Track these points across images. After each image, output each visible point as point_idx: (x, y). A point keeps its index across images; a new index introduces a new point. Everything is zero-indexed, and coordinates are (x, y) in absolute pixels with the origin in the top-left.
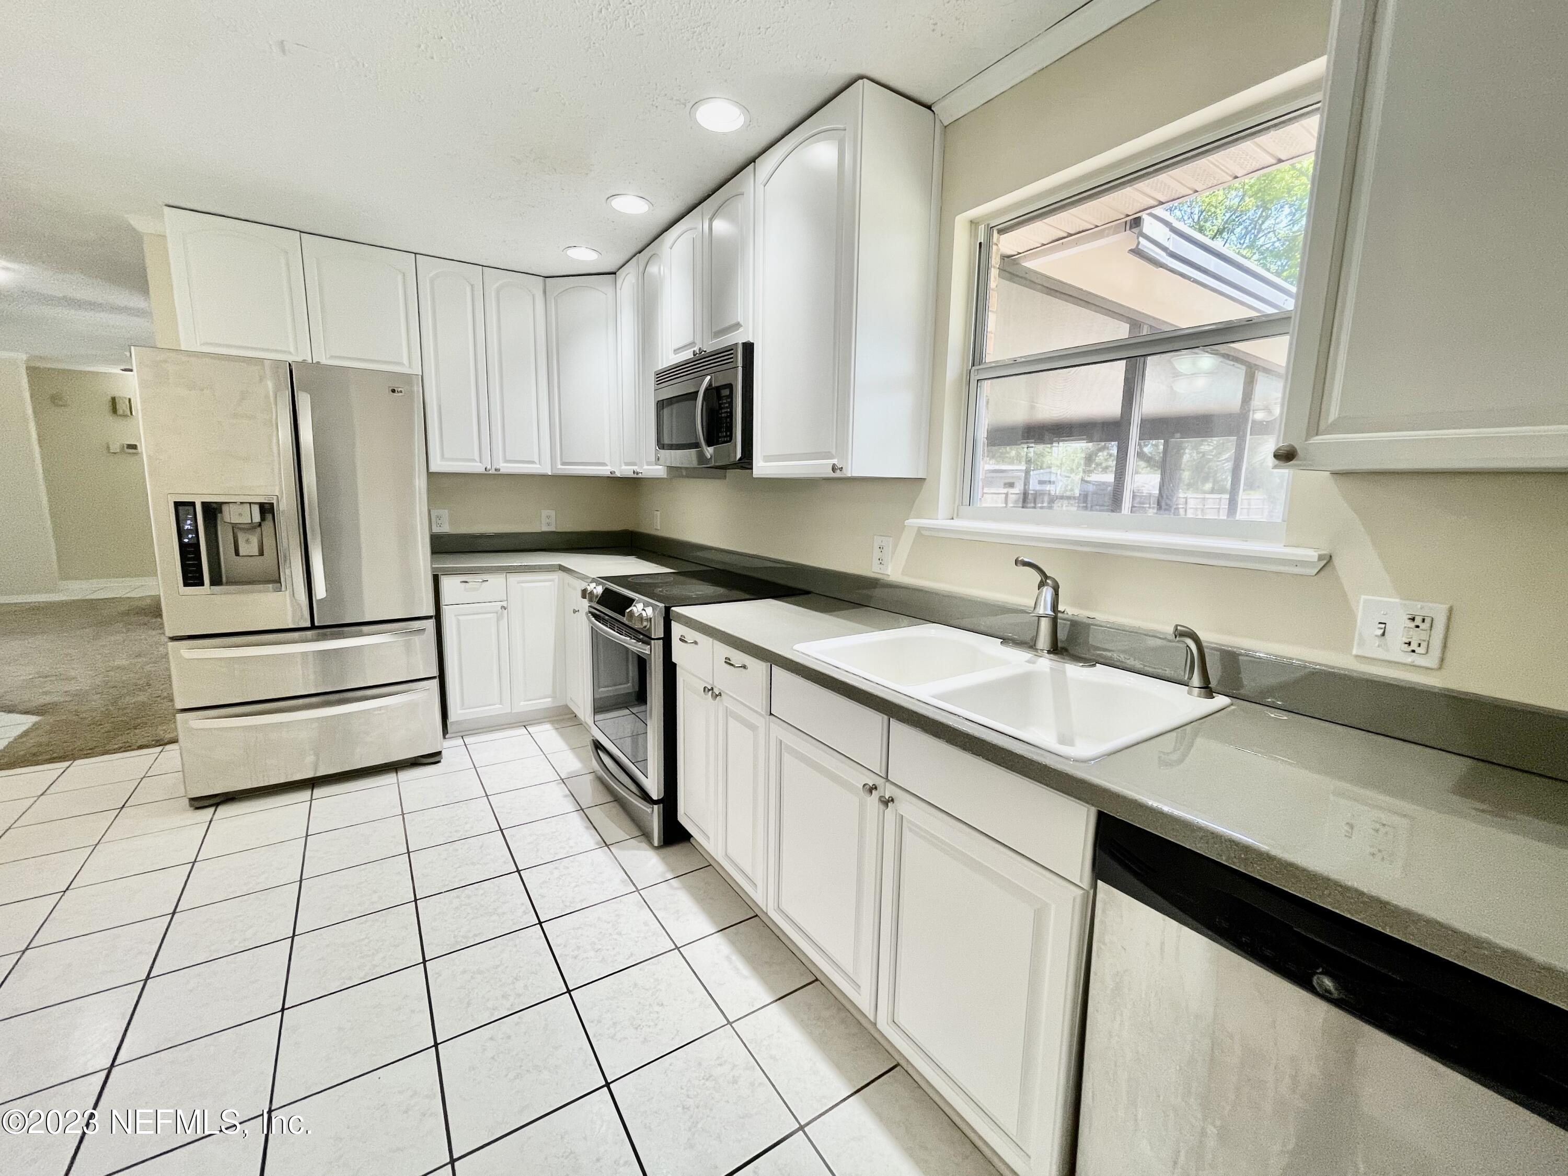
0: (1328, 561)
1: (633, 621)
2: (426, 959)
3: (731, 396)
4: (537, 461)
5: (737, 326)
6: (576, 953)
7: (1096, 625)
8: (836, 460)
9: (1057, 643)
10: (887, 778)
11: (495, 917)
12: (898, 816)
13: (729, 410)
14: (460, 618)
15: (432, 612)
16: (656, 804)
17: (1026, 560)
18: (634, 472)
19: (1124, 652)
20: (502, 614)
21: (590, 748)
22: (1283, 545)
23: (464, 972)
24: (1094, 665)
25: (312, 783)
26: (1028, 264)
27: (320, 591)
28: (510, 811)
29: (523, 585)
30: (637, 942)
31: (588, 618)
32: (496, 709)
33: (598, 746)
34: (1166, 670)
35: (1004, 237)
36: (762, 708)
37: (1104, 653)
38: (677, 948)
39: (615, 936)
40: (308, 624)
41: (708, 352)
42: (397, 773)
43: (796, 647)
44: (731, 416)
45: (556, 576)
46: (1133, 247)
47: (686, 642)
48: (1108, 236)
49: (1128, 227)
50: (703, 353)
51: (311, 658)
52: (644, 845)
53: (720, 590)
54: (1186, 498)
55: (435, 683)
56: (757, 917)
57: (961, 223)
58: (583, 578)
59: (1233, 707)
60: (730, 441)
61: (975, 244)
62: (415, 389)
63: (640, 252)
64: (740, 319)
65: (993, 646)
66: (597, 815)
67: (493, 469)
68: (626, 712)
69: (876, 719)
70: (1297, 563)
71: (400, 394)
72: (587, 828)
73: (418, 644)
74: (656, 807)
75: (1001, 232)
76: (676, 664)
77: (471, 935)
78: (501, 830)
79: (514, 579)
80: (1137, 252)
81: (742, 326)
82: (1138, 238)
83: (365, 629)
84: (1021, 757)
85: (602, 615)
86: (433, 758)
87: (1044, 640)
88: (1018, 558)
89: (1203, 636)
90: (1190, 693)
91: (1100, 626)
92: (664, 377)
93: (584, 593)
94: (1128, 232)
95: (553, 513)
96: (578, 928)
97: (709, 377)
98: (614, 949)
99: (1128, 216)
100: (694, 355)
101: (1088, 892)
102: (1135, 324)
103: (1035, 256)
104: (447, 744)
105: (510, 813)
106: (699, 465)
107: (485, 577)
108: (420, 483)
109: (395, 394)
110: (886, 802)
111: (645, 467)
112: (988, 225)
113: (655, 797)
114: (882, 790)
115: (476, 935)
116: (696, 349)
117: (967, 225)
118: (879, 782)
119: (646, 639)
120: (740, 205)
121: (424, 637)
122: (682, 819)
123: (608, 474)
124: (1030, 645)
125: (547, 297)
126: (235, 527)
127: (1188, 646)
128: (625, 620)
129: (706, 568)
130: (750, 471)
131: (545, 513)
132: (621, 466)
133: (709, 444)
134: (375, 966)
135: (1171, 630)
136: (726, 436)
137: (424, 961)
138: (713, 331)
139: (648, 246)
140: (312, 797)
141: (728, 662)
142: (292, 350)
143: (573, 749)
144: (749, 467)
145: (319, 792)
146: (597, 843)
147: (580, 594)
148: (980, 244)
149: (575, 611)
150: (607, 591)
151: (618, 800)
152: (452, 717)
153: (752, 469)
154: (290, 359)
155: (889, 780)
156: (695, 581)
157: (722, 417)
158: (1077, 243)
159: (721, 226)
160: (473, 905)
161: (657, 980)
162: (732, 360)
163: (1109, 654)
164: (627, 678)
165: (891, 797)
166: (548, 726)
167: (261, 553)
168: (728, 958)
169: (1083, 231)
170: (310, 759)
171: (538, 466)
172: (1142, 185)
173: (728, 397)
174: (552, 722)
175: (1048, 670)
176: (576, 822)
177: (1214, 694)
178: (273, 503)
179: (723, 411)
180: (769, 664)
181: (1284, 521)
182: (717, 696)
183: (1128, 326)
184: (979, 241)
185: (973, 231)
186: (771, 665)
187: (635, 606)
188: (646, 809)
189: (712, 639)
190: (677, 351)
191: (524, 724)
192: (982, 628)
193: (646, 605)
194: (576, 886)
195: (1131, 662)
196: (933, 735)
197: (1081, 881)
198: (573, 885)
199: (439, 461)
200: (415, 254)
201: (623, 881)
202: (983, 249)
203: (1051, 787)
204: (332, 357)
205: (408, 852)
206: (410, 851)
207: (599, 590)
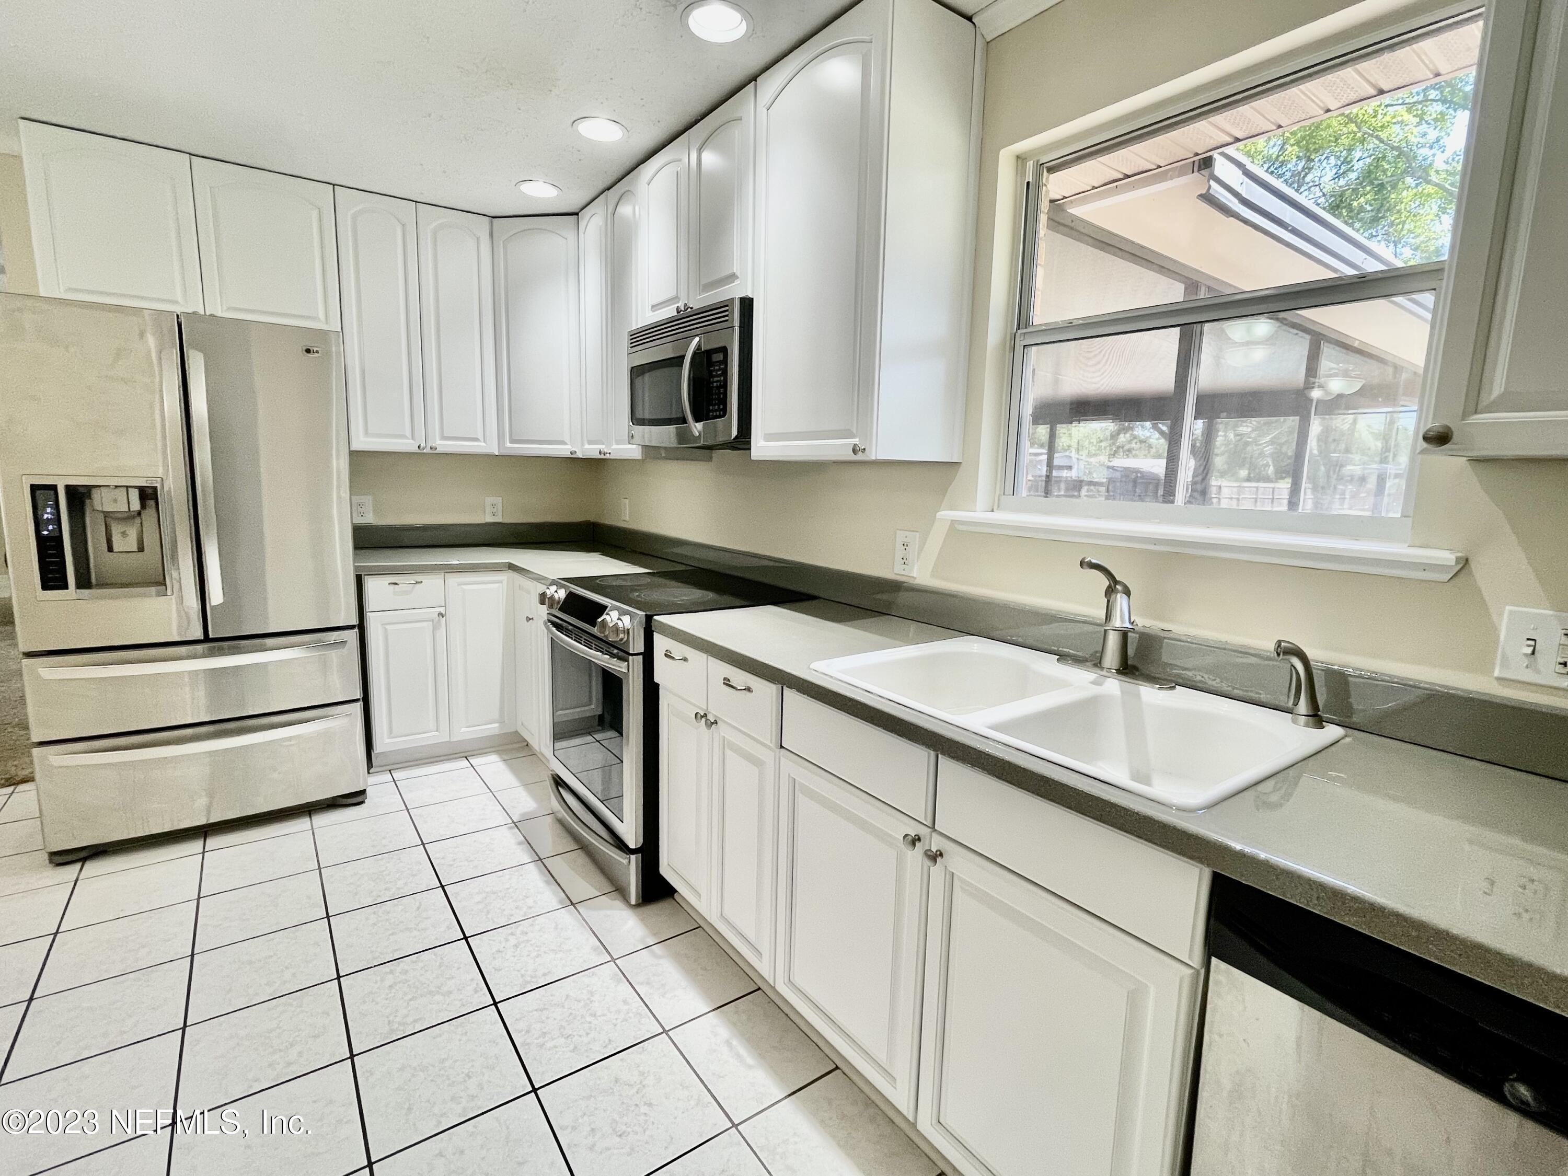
0: (1465, 563)
1: (607, 633)
2: (354, 1053)
3: (725, 361)
4: (480, 436)
5: (733, 277)
6: (541, 1040)
7: (1169, 638)
8: (857, 440)
9: (1127, 659)
10: (933, 828)
11: (438, 998)
12: (947, 873)
13: (722, 378)
14: (388, 627)
15: (354, 621)
16: (633, 854)
17: (1094, 561)
18: (600, 453)
19: (1209, 672)
20: (439, 620)
21: (549, 784)
22: (1407, 545)
23: (402, 1069)
24: (1173, 688)
25: (204, 832)
26: (1076, 211)
27: (216, 596)
28: (452, 863)
29: (464, 587)
30: (615, 1025)
31: (548, 628)
32: (430, 737)
33: (558, 782)
34: (1260, 694)
35: (1054, 177)
36: (771, 740)
37: (1184, 672)
38: (665, 1032)
39: (588, 1019)
40: (199, 635)
41: (694, 308)
42: (310, 817)
43: (815, 665)
44: (725, 385)
45: (505, 577)
46: (1204, 192)
47: (673, 658)
48: (1171, 179)
49: (1196, 169)
50: (689, 310)
51: (201, 675)
52: (619, 903)
53: (710, 595)
54: (1220, 487)
55: (358, 707)
56: (760, 991)
57: (1006, 158)
58: (539, 579)
59: (1348, 740)
60: (724, 416)
61: (1022, 184)
62: (334, 349)
63: (609, 189)
64: (736, 269)
65: (1047, 665)
66: (559, 866)
67: (428, 448)
68: (589, 738)
69: (920, 755)
70: (1425, 567)
71: (316, 355)
72: (547, 883)
73: (335, 660)
74: (633, 857)
75: (1051, 170)
76: (658, 685)
77: (410, 1020)
78: (442, 887)
79: (454, 580)
80: (1208, 198)
81: (738, 278)
82: (1209, 182)
83: (270, 642)
84: (1114, 806)
85: (565, 624)
86: (355, 798)
87: (1111, 657)
88: (1084, 559)
89: (1310, 653)
90: (1294, 722)
91: (1180, 641)
92: (640, 338)
93: (543, 598)
94: (1196, 174)
95: (499, 500)
96: (542, 1010)
97: (697, 339)
98: (587, 1034)
99: (1197, 154)
100: (678, 312)
101: (1198, 972)
102: (1192, 285)
103: (1084, 201)
104: (372, 779)
105: (451, 865)
106: (680, 443)
107: (419, 578)
108: (340, 465)
109: (309, 355)
110: (934, 857)
111: (615, 446)
112: (1038, 161)
113: (632, 846)
114: (927, 842)
115: (415, 1021)
116: (681, 305)
117: (1013, 160)
118: (923, 831)
119: (621, 654)
120: (737, 132)
121: (344, 651)
122: (665, 870)
123: (567, 454)
124: (1097, 662)
125: (494, 242)
126: (107, 515)
127: (1292, 665)
128: (595, 631)
129: (690, 568)
130: (747, 451)
131: (489, 500)
132: (583, 445)
133: (697, 419)
134: (289, 1064)
135: (1271, 646)
136: (719, 410)
137: (352, 1056)
138: (702, 283)
139: (619, 181)
140: (204, 848)
141: (727, 682)
142: (180, 299)
143: (525, 785)
144: (747, 447)
145: (213, 842)
146: (561, 902)
147: (537, 599)
148: (1028, 183)
149: (528, 619)
150: (571, 596)
151: (584, 847)
152: (378, 748)
153: (750, 449)
154: (178, 310)
155: (936, 830)
156: (673, 583)
157: (713, 387)
158: (1134, 187)
159: (710, 159)
160: (410, 983)
161: (642, 1074)
162: (727, 318)
163: (1190, 674)
164: (590, 698)
165: (940, 851)
166: (494, 758)
167: (141, 549)
168: (728, 1043)
169: (1146, 171)
170: (202, 801)
171: (483, 444)
172: (1219, 119)
173: (720, 362)
174: (497, 752)
175: (1118, 693)
176: (533, 876)
177: (1324, 723)
178: (156, 488)
179: (716, 379)
180: (780, 686)
181: (1404, 516)
182: (712, 723)
183: (1182, 286)
184: (1027, 181)
185: (1020, 167)
186: (782, 687)
187: (608, 614)
188: (621, 860)
189: (705, 656)
190: (655, 307)
191: (466, 754)
192: (1030, 641)
193: (623, 613)
194: (538, 956)
195: (1214, 683)
196: (997, 777)
197: (1190, 957)
198: (534, 954)
199: (362, 438)
200: (334, 185)
201: (595, 949)
202: (1031, 191)
203: (1155, 844)
204: (229, 309)
205: (328, 917)
206: (330, 915)
207: (562, 594)
